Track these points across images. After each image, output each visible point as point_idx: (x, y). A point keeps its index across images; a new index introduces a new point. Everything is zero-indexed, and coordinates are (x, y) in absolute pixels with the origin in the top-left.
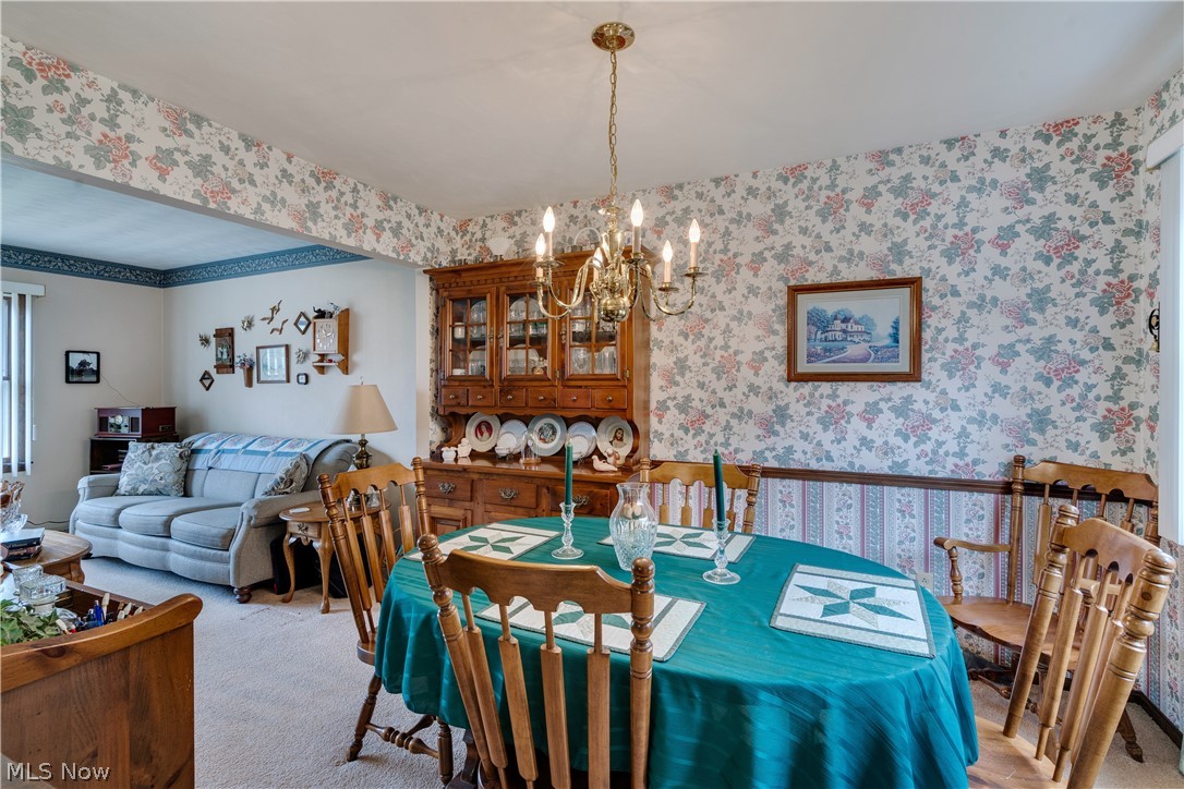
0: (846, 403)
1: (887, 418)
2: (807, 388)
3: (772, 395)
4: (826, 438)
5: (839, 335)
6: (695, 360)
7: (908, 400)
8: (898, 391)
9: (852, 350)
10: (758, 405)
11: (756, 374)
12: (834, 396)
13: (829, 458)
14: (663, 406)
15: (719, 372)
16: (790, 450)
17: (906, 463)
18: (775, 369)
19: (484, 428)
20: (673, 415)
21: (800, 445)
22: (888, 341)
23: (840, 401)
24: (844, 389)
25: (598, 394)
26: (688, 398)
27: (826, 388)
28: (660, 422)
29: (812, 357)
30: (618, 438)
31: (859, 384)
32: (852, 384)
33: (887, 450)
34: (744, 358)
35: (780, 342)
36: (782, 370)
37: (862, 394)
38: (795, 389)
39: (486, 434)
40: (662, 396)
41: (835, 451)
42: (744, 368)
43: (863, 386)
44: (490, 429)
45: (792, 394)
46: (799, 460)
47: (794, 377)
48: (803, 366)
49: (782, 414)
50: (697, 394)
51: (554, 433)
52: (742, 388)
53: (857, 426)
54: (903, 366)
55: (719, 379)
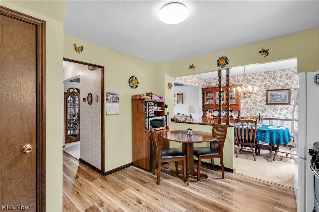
0: (277, 108)
1: (284, 110)
2: (270, 106)
3: (263, 107)
4: (274, 113)
5: (276, 97)
6: (249, 101)
7: (288, 107)
8: (286, 106)
9: (278, 100)
10: (261, 108)
11: (261, 103)
12: (275, 107)
13: (274, 116)
14: (243, 109)
15: (254, 103)
16: (267, 115)
17: (288, 117)
18: (264, 103)
19: (210, 112)
20: (245, 110)
21: (269, 114)
22: (284, 98)
23: (276, 108)
24: (277, 106)
25: (233, 107)
26: (248, 107)
27: (273, 106)
28: (243, 111)
29: (270, 101)
30: (235, 113)
31: (279, 105)
32: (278, 105)
33: (285, 115)
34: (258, 101)
35: (265, 99)
36: (265, 103)
37: (280, 107)
38: (268, 106)
39: (211, 113)
40: (243, 107)
41: (275, 115)
42: (258, 103)
43: (280, 105)
44: (211, 112)
45: (267, 106)
46: (268, 117)
47: (267, 104)
48: (269, 102)
49: (265, 110)
50: (250, 107)
51: (224, 113)
52: (258, 106)
53: (279, 112)
54: (287, 102)
55: (254, 104)
